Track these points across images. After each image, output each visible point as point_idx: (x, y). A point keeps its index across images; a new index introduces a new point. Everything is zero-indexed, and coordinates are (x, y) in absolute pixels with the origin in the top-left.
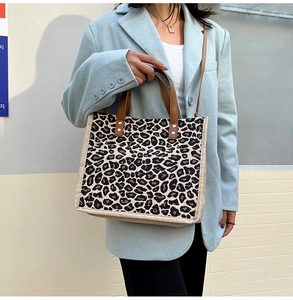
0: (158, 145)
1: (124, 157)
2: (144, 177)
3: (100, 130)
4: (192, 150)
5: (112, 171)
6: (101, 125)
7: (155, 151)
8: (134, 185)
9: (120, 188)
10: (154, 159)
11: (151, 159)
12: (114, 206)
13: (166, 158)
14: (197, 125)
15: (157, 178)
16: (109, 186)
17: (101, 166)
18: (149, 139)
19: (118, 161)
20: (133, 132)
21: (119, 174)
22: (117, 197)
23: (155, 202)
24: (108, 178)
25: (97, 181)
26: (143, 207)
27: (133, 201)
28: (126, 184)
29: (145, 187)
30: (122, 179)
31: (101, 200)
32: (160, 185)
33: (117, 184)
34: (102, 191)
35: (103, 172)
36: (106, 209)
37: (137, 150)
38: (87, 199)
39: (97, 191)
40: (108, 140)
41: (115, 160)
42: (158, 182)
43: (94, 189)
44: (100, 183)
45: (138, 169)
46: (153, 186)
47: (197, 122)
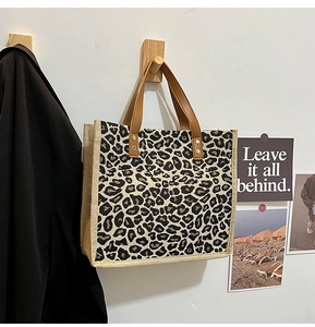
0: (183, 168)
1: (147, 188)
2: (175, 213)
3: (111, 151)
4: (222, 173)
5: (136, 209)
6: (112, 142)
7: (182, 176)
8: (165, 223)
9: (149, 230)
10: (182, 188)
11: (179, 187)
12: (143, 253)
13: (196, 186)
14: (226, 141)
15: (190, 212)
16: (135, 229)
17: (120, 203)
18: (170, 160)
19: (141, 194)
20: (149, 150)
21: (145, 212)
22: (147, 242)
23: (189, 241)
24: (132, 217)
25: (118, 224)
26: (177, 249)
27: (166, 244)
28: (156, 224)
29: (178, 224)
30: (150, 218)
31: (126, 248)
32: (194, 220)
33: (144, 225)
34: (126, 236)
35: (124, 210)
36: (134, 258)
37: (160, 176)
38: (107, 250)
39: (120, 238)
40: (122, 164)
41: (136, 193)
42: (192, 217)
43: (115, 235)
44: (123, 226)
45: (167, 202)
46: (187, 222)
47: (225, 136)
